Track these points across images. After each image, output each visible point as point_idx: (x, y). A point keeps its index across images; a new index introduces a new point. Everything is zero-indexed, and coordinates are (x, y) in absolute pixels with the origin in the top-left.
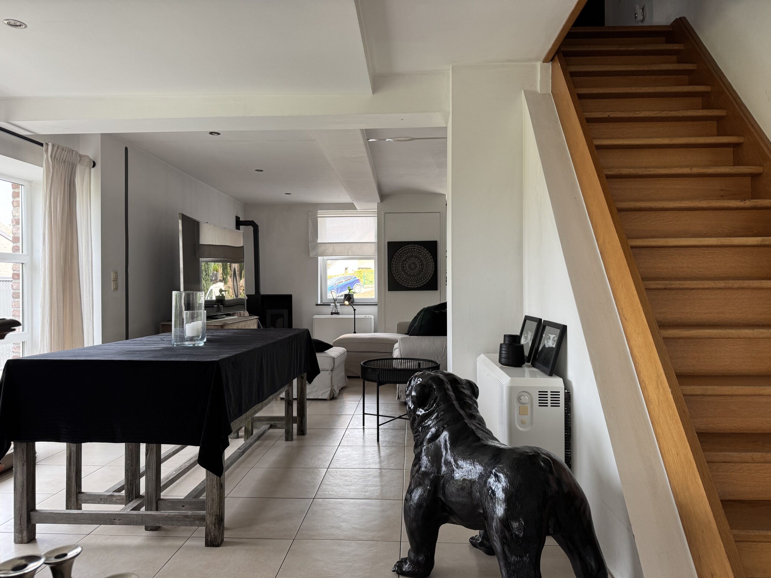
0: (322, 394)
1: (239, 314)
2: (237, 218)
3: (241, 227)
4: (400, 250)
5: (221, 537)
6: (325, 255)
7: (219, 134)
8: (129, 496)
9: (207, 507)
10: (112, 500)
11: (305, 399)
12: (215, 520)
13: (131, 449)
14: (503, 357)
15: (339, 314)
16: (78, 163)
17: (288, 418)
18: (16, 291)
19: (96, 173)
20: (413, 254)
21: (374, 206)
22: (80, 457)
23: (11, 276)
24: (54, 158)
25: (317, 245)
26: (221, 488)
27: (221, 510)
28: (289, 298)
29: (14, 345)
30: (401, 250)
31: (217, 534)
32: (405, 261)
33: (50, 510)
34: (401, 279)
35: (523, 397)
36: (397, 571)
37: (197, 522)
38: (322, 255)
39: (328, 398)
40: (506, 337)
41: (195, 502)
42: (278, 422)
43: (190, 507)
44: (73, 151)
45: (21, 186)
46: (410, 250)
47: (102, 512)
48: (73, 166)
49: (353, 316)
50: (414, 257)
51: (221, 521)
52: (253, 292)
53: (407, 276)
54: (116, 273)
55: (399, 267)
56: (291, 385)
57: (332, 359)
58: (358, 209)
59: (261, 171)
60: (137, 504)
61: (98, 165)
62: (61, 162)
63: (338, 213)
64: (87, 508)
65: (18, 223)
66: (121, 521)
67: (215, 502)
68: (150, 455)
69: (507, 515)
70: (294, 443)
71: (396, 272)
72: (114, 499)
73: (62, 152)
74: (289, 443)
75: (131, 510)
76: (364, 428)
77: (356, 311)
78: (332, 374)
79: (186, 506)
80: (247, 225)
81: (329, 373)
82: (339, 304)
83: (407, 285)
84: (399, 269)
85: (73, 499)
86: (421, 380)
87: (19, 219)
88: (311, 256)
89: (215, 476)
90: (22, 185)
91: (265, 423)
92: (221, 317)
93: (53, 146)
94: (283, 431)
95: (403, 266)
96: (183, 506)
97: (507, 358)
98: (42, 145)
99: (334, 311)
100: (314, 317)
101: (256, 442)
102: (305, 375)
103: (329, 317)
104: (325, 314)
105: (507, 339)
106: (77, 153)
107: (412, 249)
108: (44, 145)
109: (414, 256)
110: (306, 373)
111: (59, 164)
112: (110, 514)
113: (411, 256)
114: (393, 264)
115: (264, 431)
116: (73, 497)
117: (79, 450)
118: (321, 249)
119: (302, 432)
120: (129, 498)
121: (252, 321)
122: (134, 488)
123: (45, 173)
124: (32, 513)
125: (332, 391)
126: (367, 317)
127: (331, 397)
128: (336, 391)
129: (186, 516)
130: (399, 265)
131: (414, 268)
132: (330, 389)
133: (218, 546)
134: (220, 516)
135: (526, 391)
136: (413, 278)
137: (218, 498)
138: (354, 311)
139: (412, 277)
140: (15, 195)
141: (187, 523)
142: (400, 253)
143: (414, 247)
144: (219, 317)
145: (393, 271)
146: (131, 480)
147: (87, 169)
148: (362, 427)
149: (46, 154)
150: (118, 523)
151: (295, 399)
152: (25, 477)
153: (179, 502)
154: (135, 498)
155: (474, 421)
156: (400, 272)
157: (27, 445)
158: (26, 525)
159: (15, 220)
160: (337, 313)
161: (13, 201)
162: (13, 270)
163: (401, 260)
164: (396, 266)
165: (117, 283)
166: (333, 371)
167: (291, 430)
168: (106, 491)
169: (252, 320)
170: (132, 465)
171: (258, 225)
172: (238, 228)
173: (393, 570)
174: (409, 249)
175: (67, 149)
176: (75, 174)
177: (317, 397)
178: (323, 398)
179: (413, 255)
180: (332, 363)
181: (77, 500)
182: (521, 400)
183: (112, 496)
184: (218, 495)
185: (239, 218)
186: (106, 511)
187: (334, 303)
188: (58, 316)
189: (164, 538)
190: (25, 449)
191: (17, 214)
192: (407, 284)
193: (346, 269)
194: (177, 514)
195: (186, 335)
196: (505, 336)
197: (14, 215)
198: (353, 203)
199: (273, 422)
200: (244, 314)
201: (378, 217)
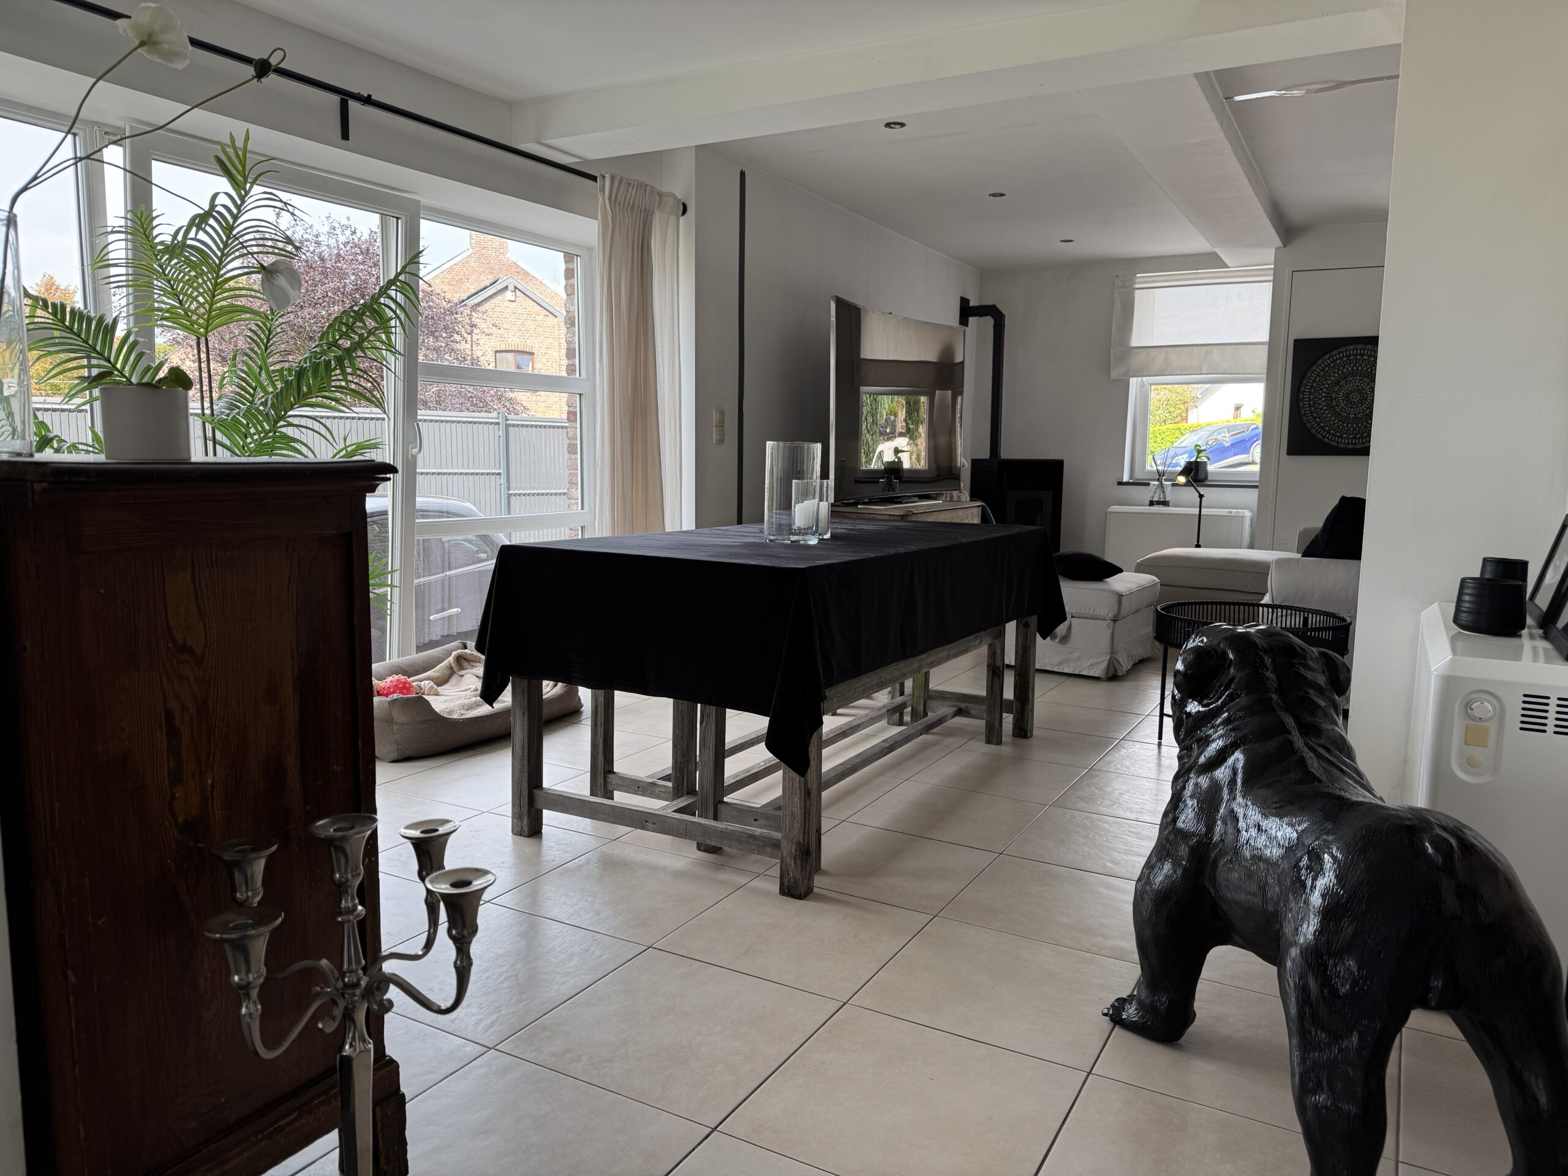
0: (1089, 666)
1: (948, 496)
2: (964, 302)
3: (972, 320)
4: (1325, 360)
5: (806, 883)
6: (1146, 374)
7: (902, 125)
8: (678, 789)
9: (784, 827)
10: (655, 791)
11: (1032, 671)
12: (796, 852)
13: (681, 712)
14: (1465, 609)
15: (1168, 506)
16: (656, 207)
17: (994, 701)
18: (572, 442)
19: (687, 224)
20: (1357, 368)
21: (1267, 255)
22: (610, 714)
23: (565, 416)
24: (614, 201)
25: (1128, 352)
26: (807, 796)
27: (806, 836)
28: (1058, 465)
29: (572, 532)
30: (1329, 358)
31: (798, 876)
32: (1335, 384)
33: (561, 791)
34: (1323, 428)
35: (1479, 703)
36: (1111, 1015)
37: (768, 849)
38: (1139, 374)
39: (1103, 676)
40: (1488, 563)
41: (775, 815)
42: (973, 706)
43: (767, 823)
44: (646, 186)
45: (575, 257)
46: (1352, 358)
47: (629, 807)
48: (647, 216)
49: (1196, 511)
50: (1360, 376)
51: (807, 855)
52: (985, 454)
53: (1339, 421)
54: (722, 413)
55: (1320, 399)
56: (1001, 635)
57: (1116, 596)
58: (1229, 264)
59: (1002, 195)
60: (686, 804)
61: (691, 209)
62: (627, 209)
63: (1184, 277)
64: (621, 798)
65: (573, 324)
66: (655, 826)
67: (797, 819)
68: (706, 724)
69: (1316, 942)
70: (1005, 750)
71: (1311, 412)
72: (657, 790)
73: (627, 189)
74: (992, 748)
75: (674, 811)
76: (1160, 744)
77: (1203, 499)
78: (1114, 628)
79: (761, 821)
80: (981, 316)
81: (1108, 625)
82: (1170, 483)
83: (1337, 442)
84: (1320, 404)
85: (600, 781)
86: (1205, 640)
87: (574, 317)
88: (1112, 378)
89: (798, 776)
90: (577, 256)
91: (948, 703)
92: (910, 500)
93: (612, 179)
94: (983, 723)
95: (1331, 397)
96: (755, 820)
97: (1476, 612)
98: (594, 178)
99: (1156, 499)
100: (1110, 510)
101: (921, 734)
102: (1034, 620)
103: (1144, 511)
104: (1138, 503)
105: (1489, 568)
106: (653, 189)
107: (1357, 355)
108: (598, 179)
109: (1361, 373)
110: (1036, 616)
111: (623, 213)
112: (640, 811)
113: (1354, 374)
114: (1304, 391)
115: (943, 717)
116: (599, 777)
117: (610, 703)
118: (1137, 360)
119: (1022, 730)
120: (678, 792)
121: (969, 511)
122: (685, 777)
123: (601, 231)
124: (535, 791)
125: (1112, 664)
126: (1233, 514)
127: (1110, 675)
128: (1122, 663)
129: (752, 837)
130: (1320, 394)
131: (1358, 402)
132: (1109, 657)
133: (800, 897)
134: (804, 846)
135: (1493, 690)
136: (1355, 425)
137: (801, 813)
138: (1199, 499)
139: (1352, 424)
140: (569, 274)
141: (753, 847)
142: (1323, 366)
143: (1362, 352)
144: (904, 501)
145: (1304, 408)
146: (680, 763)
147: (672, 219)
148: (1157, 741)
149: (600, 195)
150: (651, 829)
151: (1009, 667)
152: (526, 734)
153: (750, 811)
154: (687, 794)
155: (1315, 741)
156: (1322, 411)
157: (529, 684)
158: (526, 808)
159: (568, 319)
160: (1165, 503)
161: (567, 285)
162: (569, 406)
163: (1325, 382)
164: (1312, 397)
165: (723, 431)
166: (1117, 623)
167: (997, 723)
168: (648, 777)
169: (967, 509)
170: (682, 739)
171: (1004, 313)
172: (964, 321)
173: (1106, 1011)
174: (1348, 357)
175: (636, 183)
176: (650, 229)
177: (1080, 672)
178: (1091, 674)
179: (1357, 370)
180: (1116, 606)
181: (605, 782)
182: (1472, 709)
183: (653, 784)
184: (801, 808)
185: (968, 301)
186: (637, 806)
187: (1158, 480)
188: (623, 486)
189: (720, 867)
190: (526, 690)
191: (572, 309)
192: (1336, 439)
193: (1238, 408)
194: (738, 829)
195: (794, 524)
196: (1485, 560)
197: (568, 309)
198: (1215, 254)
199: (963, 705)
200: (959, 497)
201: (1274, 282)
